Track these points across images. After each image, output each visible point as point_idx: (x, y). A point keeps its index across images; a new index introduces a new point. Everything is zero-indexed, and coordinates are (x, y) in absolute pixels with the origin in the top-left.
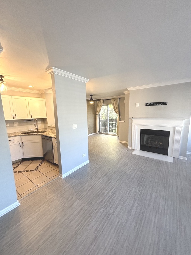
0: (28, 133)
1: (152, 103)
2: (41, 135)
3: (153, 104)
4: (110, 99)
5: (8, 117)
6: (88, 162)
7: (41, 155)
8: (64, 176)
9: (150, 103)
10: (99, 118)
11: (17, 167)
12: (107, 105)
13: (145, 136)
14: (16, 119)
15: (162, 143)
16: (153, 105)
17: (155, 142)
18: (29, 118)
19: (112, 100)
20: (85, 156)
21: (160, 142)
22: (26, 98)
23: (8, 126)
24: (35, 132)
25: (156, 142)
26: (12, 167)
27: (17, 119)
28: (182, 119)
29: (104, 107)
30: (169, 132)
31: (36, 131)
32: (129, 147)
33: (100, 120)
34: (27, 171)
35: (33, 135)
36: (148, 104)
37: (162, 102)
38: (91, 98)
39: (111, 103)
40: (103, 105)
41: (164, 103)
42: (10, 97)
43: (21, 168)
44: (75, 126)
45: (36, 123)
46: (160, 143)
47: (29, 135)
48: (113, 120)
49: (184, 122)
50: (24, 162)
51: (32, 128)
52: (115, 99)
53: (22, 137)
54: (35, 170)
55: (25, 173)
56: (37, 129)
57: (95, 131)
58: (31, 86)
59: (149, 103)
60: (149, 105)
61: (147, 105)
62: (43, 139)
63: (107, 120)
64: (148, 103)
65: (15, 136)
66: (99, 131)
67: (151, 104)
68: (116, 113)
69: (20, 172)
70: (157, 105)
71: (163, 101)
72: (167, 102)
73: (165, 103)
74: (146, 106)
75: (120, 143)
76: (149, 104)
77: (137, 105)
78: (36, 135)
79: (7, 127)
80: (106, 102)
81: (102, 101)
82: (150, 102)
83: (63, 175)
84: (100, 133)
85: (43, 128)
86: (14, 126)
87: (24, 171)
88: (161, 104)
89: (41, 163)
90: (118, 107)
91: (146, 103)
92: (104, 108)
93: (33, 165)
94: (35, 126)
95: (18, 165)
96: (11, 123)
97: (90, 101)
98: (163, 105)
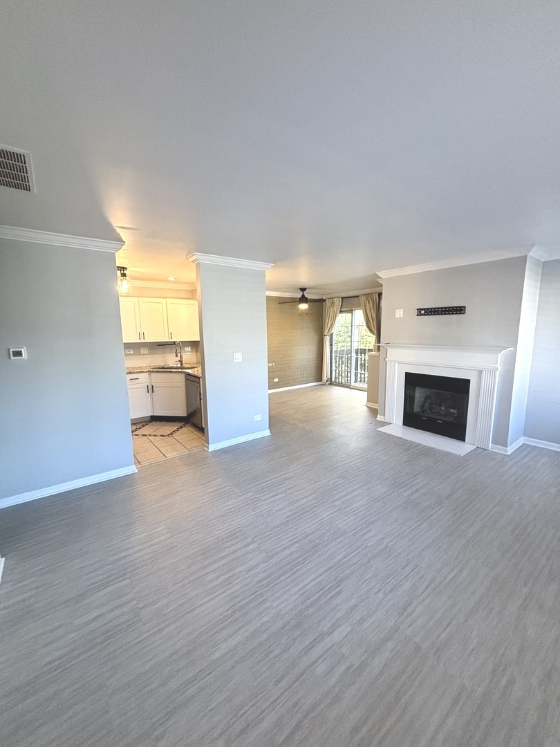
0: (163, 368)
1: (431, 309)
2: (184, 372)
3: (435, 312)
4: (358, 294)
5: (130, 336)
6: (267, 433)
7: (182, 412)
8: (212, 447)
9: (428, 309)
10: (331, 345)
11: (140, 428)
12: (351, 311)
13: (416, 391)
14: (143, 341)
15: (455, 411)
16: (434, 314)
17: (440, 406)
18: (166, 339)
19: (363, 299)
20: (260, 419)
21: (452, 408)
22: (163, 301)
23: (131, 354)
24: (177, 368)
25: (443, 408)
26: (130, 428)
27: (146, 341)
28: (499, 349)
29: (343, 315)
30: (468, 381)
31: (179, 365)
32: (380, 418)
33: (334, 349)
34: (155, 436)
35: (171, 372)
36: (423, 312)
37: (453, 307)
38: (303, 296)
39: (358, 306)
40: (341, 312)
41: (458, 310)
42: (136, 299)
43: (147, 430)
44: (238, 357)
45: (178, 351)
46: (452, 410)
47: (163, 371)
48: (363, 351)
49: (501, 356)
50: (153, 423)
51: (171, 360)
52: (368, 295)
53: (152, 374)
54: (168, 435)
55: (152, 438)
56: (181, 361)
57: (319, 377)
58: (171, 279)
59: (424, 309)
60: (424, 315)
61: (421, 315)
62: (188, 381)
63: (349, 352)
64: (422, 309)
65: (141, 372)
66: (329, 377)
67: (430, 312)
68: (371, 331)
69: (145, 435)
70: (442, 314)
71: (456, 305)
72: (464, 307)
73: (460, 310)
74: (417, 315)
75: (366, 408)
76: (425, 312)
77: (400, 313)
78: (176, 372)
79: (126, 355)
80: (348, 303)
81: (338, 302)
82: (426, 307)
83: (210, 446)
84: (331, 384)
85: (195, 362)
86: (140, 354)
87: (150, 435)
88: (455, 310)
89: (181, 427)
90: (374, 316)
91: (418, 309)
92: (342, 319)
93: (167, 429)
94: (177, 356)
95: (143, 426)
96: (134, 348)
97: (300, 303)
98: (457, 313)
